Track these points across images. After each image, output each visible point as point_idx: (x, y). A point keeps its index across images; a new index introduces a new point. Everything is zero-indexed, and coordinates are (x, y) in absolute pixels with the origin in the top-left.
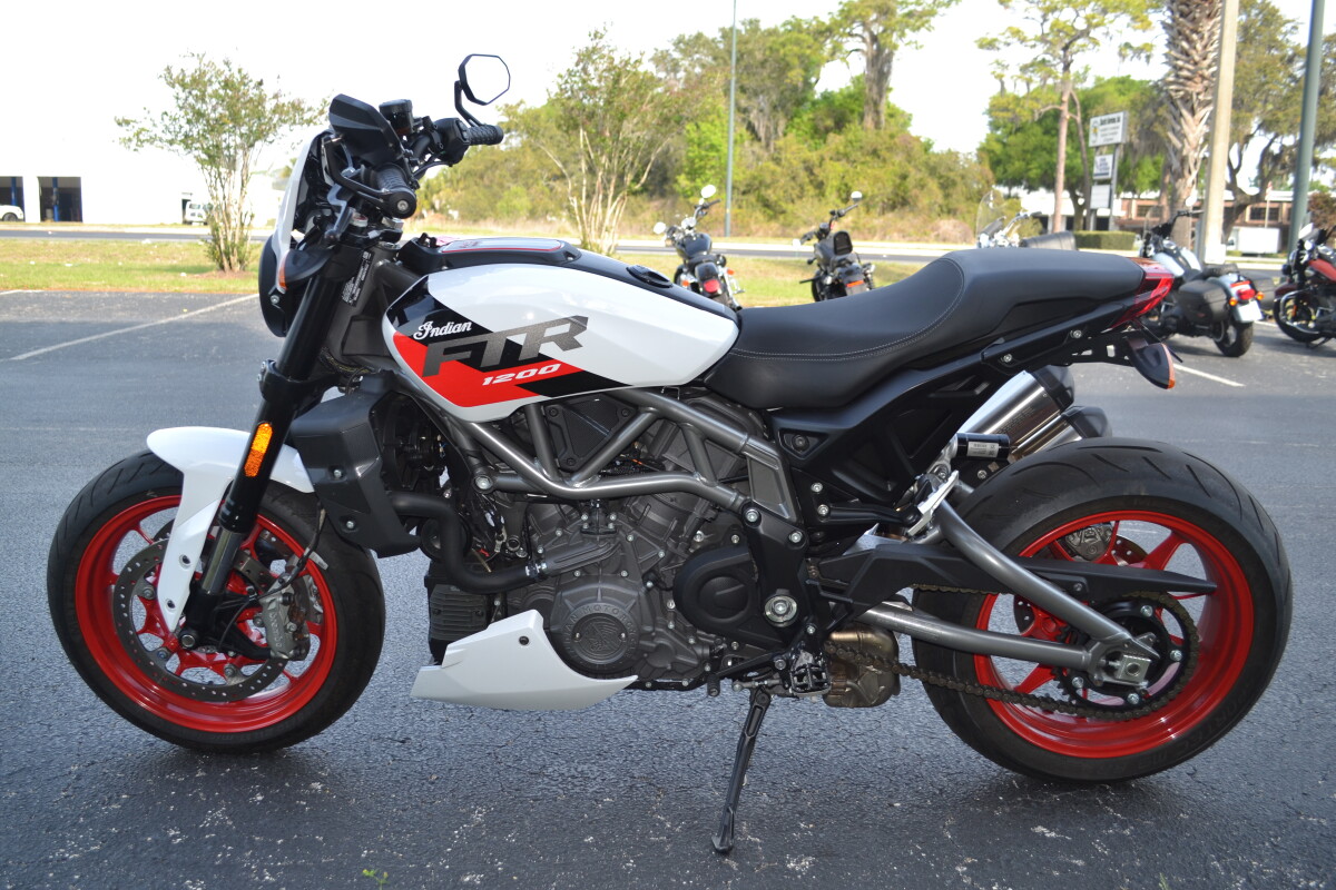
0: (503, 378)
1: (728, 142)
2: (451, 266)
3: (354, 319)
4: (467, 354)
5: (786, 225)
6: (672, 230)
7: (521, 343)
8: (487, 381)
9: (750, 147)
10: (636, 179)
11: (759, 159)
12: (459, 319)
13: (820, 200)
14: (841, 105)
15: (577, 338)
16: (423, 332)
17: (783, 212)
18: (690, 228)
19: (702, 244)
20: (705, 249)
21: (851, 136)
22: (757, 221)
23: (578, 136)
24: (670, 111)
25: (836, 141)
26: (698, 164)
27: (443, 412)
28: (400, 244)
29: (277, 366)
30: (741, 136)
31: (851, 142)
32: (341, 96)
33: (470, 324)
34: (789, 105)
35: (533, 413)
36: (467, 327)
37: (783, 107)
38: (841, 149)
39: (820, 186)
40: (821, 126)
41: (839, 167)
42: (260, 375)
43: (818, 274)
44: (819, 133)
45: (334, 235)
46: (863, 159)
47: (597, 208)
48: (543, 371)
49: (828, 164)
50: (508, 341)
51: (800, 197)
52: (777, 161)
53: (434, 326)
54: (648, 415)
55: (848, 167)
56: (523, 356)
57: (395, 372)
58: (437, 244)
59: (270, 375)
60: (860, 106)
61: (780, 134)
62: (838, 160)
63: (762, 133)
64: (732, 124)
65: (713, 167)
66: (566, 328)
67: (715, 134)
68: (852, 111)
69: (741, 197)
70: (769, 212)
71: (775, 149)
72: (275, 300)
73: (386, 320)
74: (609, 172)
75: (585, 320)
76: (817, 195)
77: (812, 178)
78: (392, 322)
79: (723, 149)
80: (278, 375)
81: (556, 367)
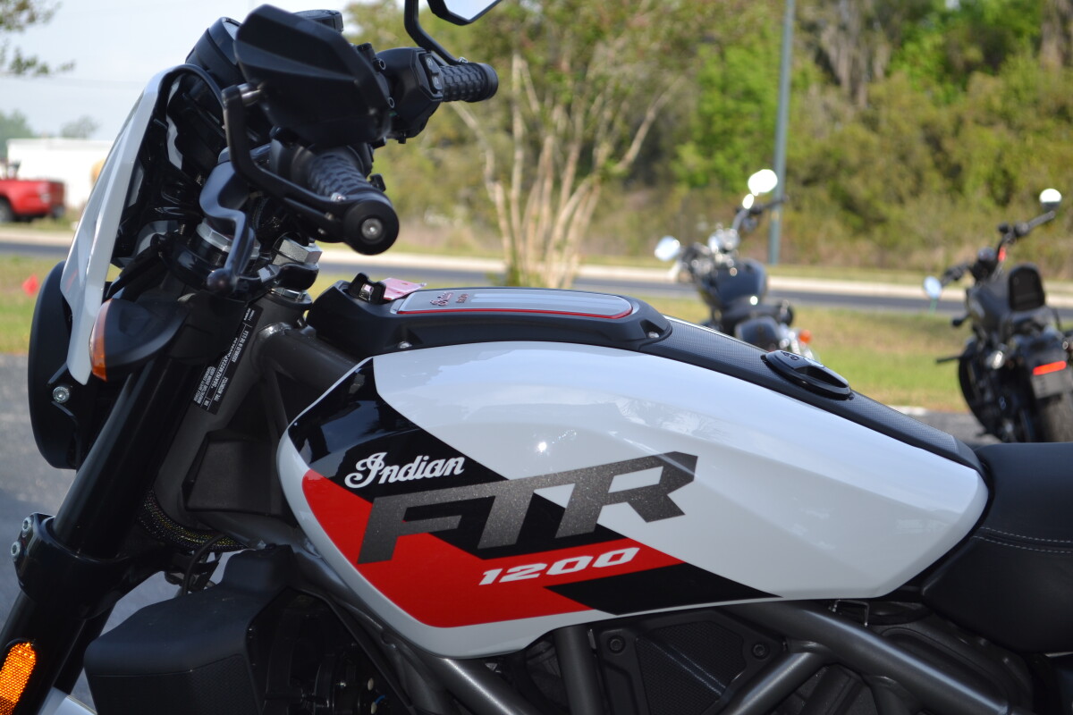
0: (519, 573)
1: (779, 86)
2: (417, 343)
3: (211, 438)
4: (453, 522)
5: (887, 247)
6: (690, 254)
7: (564, 503)
8: (490, 576)
9: (819, 97)
10: (617, 154)
11: (836, 118)
12: (441, 450)
13: (953, 201)
14: (998, 21)
15: (675, 496)
16: (366, 473)
17: (881, 221)
18: (724, 251)
19: (749, 282)
20: (753, 289)
21: (1016, 80)
22: (830, 236)
23: (510, 67)
24: (687, 26)
25: (985, 86)
26: (720, 125)
27: (390, 633)
28: (314, 292)
29: (55, 526)
30: (804, 74)
31: (1016, 91)
32: (267, 10)
33: (461, 460)
34: (896, 19)
35: (573, 647)
36: (454, 466)
37: (885, 22)
38: (997, 103)
39: (954, 173)
40: (959, 62)
41: (993, 138)
42: (17, 544)
43: (972, 347)
44: (953, 72)
45: (228, 280)
46: (1038, 124)
47: (539, 207)
48: (604, 561)
49: (972, 133)
50: (536, 498)
51: (915, 193)
52: (871, 123)
53: (388, 462)
54: (805, 656)
55: (1009, 137)
56: (565, 528)
57: (295, 550)
58: (387, 295)
59: (40, 546)
60: (1034, 23)
61: (879, 72)
62: (991, 124)
63: (843, 70)
64: (789, 50)
65: (747, 133)
66: (652, 477)
67: (753, 68)
68: (1018, 33)
69: (800, 190)
70: (855, 220)
71: (869, 101)
72: (62, 394)
73: (287, 448)
74: (566, 139)
75: (691, 460)
76: (948, 191)
77: (939, 156)
78: (299, 447)
79: (770, 98)
80: (57, 545)
81: (629, 554)
